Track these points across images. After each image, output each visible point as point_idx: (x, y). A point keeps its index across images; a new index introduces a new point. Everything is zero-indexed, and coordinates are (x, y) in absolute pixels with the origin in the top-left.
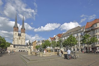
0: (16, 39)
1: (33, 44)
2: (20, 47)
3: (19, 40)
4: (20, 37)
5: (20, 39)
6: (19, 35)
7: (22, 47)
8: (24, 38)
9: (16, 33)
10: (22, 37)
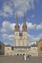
0: (17, 40)
1: (39, 45)
2: (20, 49)
3: (20, 41)
4: (21, 37)
5: (21, 39)
6: (21, 35)
7: (22, 49)
8: (26, 38)
9: (17, 34)
10: (24, 37)
